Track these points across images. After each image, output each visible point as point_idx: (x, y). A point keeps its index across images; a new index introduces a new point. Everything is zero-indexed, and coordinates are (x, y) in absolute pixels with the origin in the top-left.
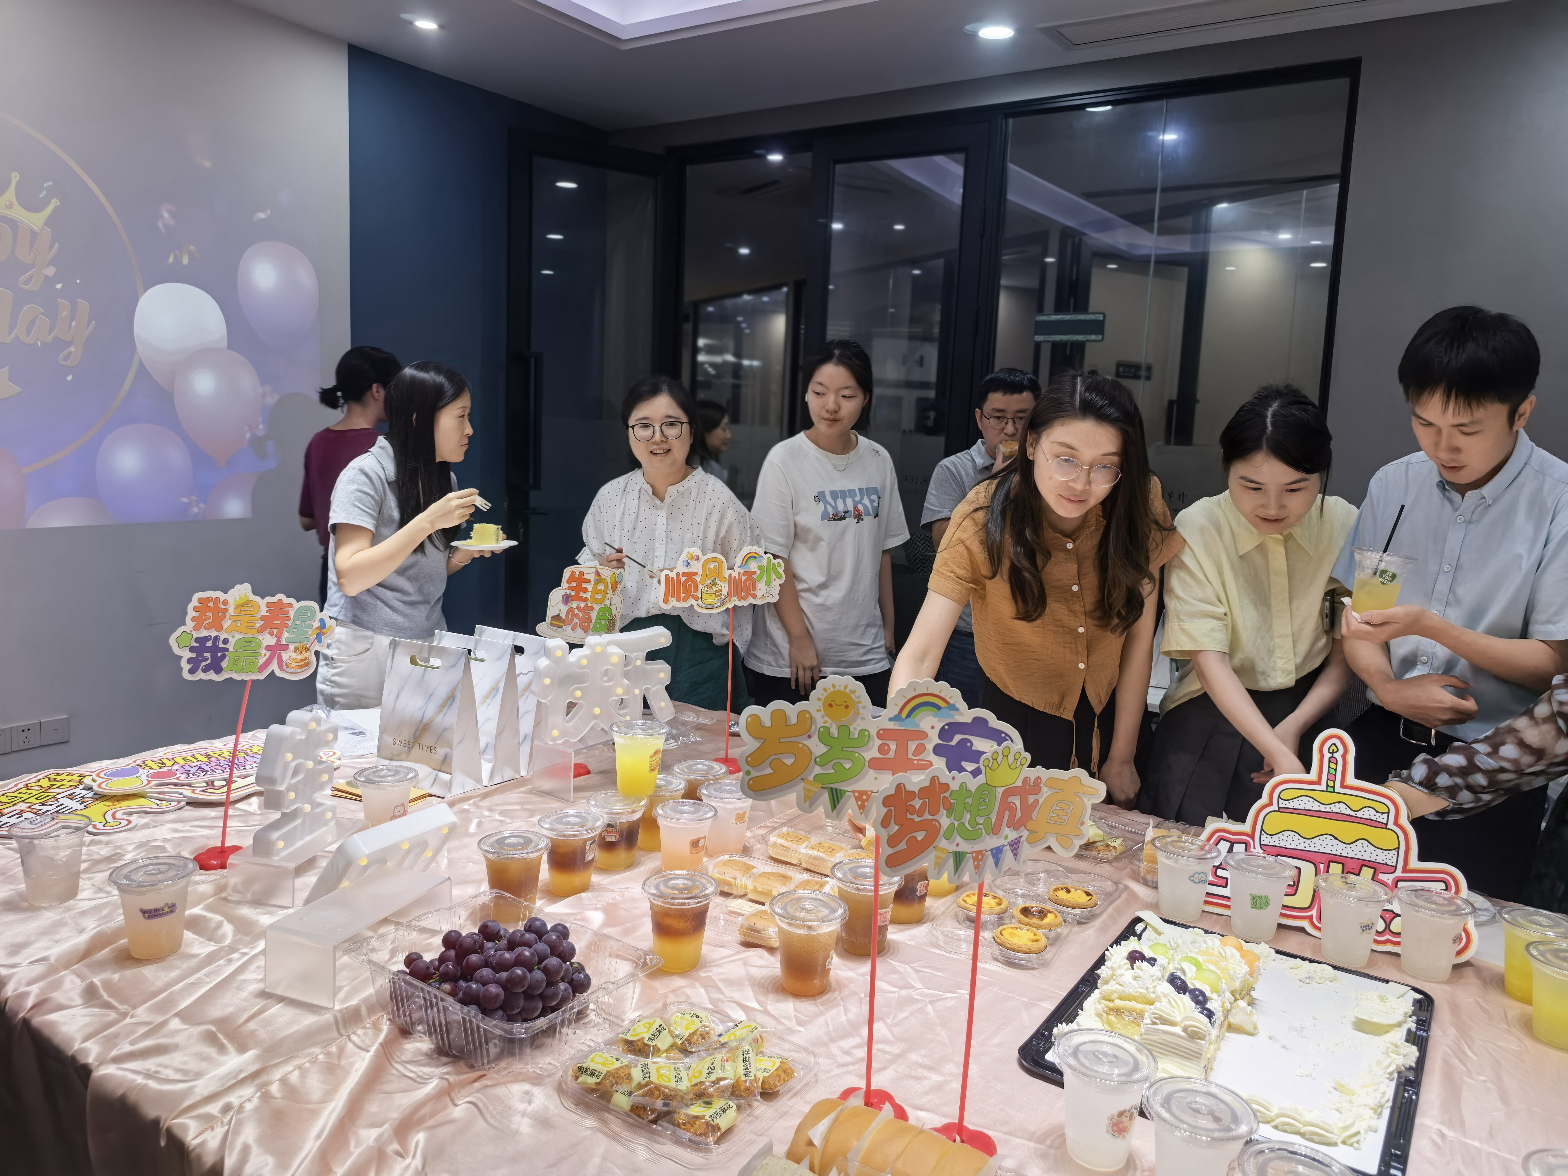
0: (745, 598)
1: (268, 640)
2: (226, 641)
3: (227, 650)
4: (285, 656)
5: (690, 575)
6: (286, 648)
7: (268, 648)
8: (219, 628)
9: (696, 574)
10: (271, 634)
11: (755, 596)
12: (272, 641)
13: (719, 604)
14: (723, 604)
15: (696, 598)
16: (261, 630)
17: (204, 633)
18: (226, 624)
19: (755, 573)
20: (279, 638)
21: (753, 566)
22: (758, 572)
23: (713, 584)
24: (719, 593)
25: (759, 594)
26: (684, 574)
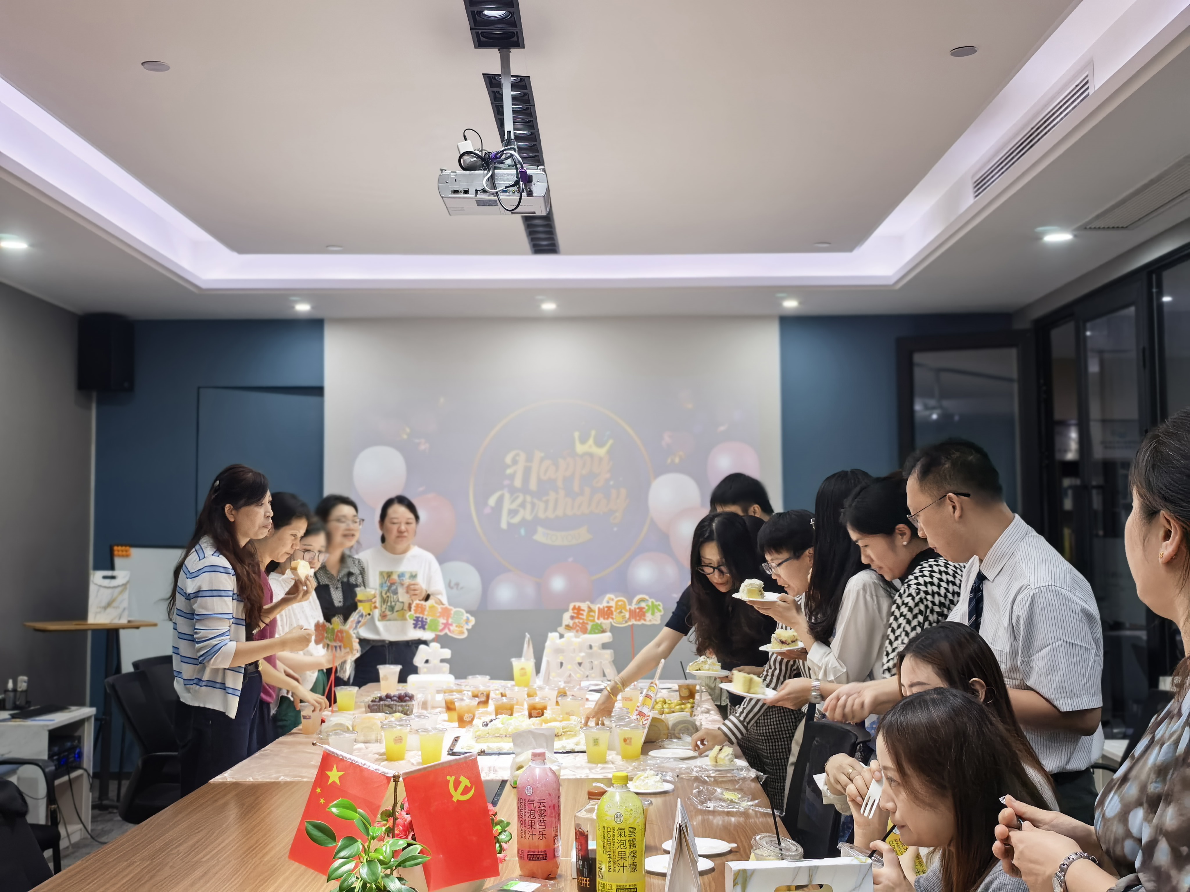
0: (639, 620)
1: (442, 621)
2: (426, 619)
3: (426, 622)
4: (452, 628)
5: (609, 608)
6: (451, 625)
7: (443, 624)
8: (423, 614)
9: (611, 607)
10: (444, 619)
11: (645, 620)
12: (445, 621)
13: (624, 622)
14: (626, 622)
15: (613, 618)
16: (439, 617)
17: (418, 615)
18: (426, 613)
19: (644, 608)
20: (447, 620)
21: (643, 605)
22: (647, 608)
23: (621, 612)
24: (624, 617)
25: (648, 619)
26: (607, 607)
